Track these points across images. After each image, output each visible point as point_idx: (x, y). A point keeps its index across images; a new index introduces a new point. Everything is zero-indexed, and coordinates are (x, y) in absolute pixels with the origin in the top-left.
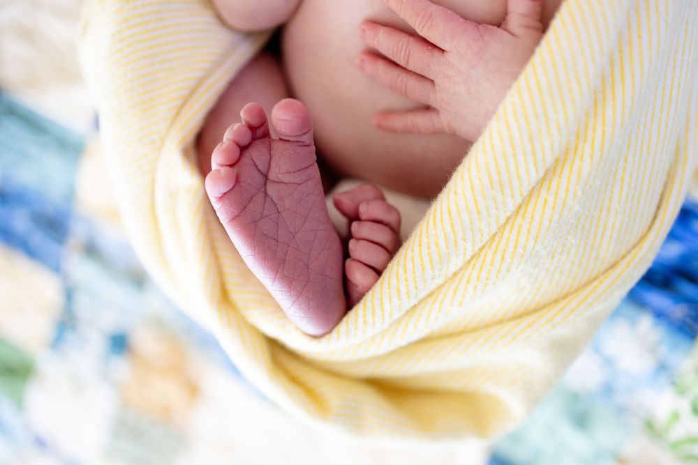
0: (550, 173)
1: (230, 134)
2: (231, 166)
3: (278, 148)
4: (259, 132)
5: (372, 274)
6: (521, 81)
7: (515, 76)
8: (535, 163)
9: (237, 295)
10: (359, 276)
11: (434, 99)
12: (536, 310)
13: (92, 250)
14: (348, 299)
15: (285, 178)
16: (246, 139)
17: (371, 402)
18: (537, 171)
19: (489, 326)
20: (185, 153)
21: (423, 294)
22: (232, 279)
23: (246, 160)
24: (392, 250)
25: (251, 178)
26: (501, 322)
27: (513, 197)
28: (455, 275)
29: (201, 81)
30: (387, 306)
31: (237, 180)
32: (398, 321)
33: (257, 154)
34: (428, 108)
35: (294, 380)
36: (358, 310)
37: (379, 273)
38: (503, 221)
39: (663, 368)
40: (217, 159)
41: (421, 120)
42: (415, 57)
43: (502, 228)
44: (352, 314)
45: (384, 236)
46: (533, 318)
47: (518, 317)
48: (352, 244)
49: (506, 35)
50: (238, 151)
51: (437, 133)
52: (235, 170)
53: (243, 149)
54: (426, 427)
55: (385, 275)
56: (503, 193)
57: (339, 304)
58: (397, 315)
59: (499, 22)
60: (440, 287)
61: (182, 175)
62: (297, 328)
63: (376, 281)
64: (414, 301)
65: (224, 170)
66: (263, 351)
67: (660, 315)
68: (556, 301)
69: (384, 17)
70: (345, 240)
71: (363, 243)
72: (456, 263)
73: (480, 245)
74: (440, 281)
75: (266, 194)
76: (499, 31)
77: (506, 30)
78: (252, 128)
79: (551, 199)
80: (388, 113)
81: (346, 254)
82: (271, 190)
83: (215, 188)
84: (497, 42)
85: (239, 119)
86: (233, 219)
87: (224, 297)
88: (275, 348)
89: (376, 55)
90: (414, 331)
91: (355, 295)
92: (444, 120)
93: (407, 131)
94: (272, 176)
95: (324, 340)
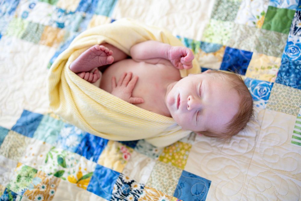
0: (105, 107)
1: (107, 49)
2: (101, 49)
3: (105, 58)
4: (108, 54)
5: (83, 77)
6: (120, 99)
7: (122, 99)
8: (106, 104)
9: (76, 52)
10: (82, 75)
11: (118, 87)
12: (78, 111)
13: (84, 18)
14: (78, 73)
15: (99, 59)
16: (106, 52)
17: (56, 81)
18: (105, 105)
19: (74, 102)
20: (104, 41)
21: (80, 87)
22: (79, 51)
23: (102, 52)
24: (88, 80)
25: (99, 53)
26: (75, 104)
27: (100, 101)
28: (84, 93)
29: (118, 43)
30: (77, 80)
31: (98, 50)
32: (74, 83)
33: (103, 54)
34: (116, 85)
35: (59, 65)
36: (76, 75)
37: (83, 78)
38: (95, 100)
39: (68, 148)
40: (102, 47)
41: (114, 85)
42: (125, 82)
43: (94, 100)
44: (75, 74)
45: (90, 79)
46: (76, 109)
47: (77, 107)
48: (88, 73)
49: (129, 97)
50: (104, 50)
51: (112, 88)
52: (100, 50)
53: (104, 51)
54: (51, 93)
55: (83, 80)
56: (100, 99)
57: (76, 72)
58: (75, 83)
59: (132, 96)
60: (81, 90)
61: (100, 41)
62: (71, 64)
63: (82, 78)
64: (78, 86)
65: (100, 48)
66: (65, 58)
67: (80, 145)
68: (81, 115)
69: (133, 76)
70: (90, 72)
71: (89, 75)
72: (86, 92)
73: (90, 96)
74: (83, 90)
75: (96, 56)
76: (130, 96)
77: (130, 97)
78: (108, 53)
79: (100, 108)
80: (115, 79)
81: (86, 72)
82: (97, 57)
83: (96, 46)
84: (128, 96)
85: (110, 50)
86: (91, 50)
87: (75, 50)
88: (66, 60)
89: (126, 75)
90: (72, 86)
91: (78, 74)
92: (114, 89)
93: (112, 83)
94: (100, 57)
95: (69, 69)
